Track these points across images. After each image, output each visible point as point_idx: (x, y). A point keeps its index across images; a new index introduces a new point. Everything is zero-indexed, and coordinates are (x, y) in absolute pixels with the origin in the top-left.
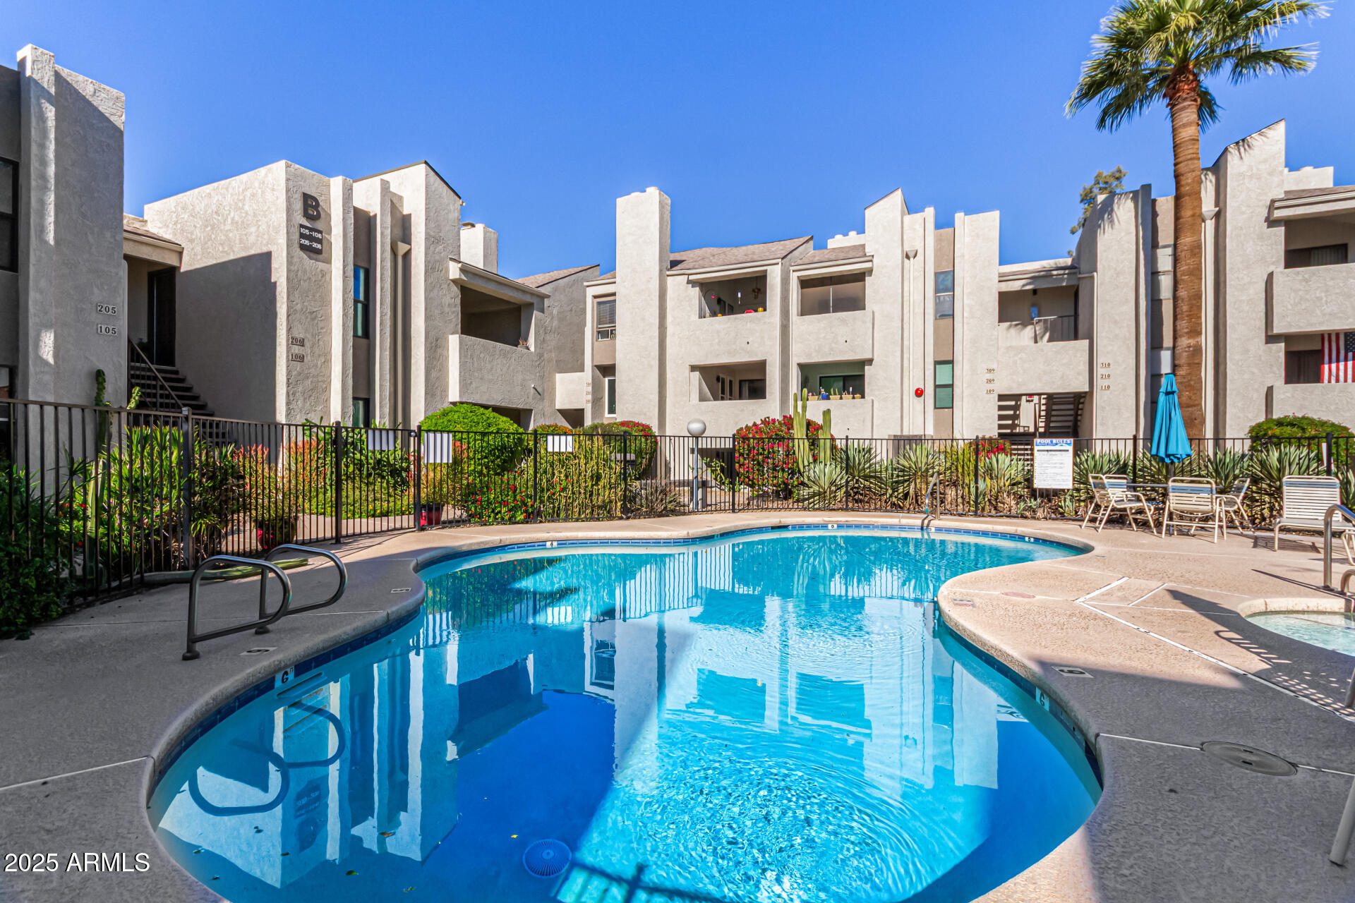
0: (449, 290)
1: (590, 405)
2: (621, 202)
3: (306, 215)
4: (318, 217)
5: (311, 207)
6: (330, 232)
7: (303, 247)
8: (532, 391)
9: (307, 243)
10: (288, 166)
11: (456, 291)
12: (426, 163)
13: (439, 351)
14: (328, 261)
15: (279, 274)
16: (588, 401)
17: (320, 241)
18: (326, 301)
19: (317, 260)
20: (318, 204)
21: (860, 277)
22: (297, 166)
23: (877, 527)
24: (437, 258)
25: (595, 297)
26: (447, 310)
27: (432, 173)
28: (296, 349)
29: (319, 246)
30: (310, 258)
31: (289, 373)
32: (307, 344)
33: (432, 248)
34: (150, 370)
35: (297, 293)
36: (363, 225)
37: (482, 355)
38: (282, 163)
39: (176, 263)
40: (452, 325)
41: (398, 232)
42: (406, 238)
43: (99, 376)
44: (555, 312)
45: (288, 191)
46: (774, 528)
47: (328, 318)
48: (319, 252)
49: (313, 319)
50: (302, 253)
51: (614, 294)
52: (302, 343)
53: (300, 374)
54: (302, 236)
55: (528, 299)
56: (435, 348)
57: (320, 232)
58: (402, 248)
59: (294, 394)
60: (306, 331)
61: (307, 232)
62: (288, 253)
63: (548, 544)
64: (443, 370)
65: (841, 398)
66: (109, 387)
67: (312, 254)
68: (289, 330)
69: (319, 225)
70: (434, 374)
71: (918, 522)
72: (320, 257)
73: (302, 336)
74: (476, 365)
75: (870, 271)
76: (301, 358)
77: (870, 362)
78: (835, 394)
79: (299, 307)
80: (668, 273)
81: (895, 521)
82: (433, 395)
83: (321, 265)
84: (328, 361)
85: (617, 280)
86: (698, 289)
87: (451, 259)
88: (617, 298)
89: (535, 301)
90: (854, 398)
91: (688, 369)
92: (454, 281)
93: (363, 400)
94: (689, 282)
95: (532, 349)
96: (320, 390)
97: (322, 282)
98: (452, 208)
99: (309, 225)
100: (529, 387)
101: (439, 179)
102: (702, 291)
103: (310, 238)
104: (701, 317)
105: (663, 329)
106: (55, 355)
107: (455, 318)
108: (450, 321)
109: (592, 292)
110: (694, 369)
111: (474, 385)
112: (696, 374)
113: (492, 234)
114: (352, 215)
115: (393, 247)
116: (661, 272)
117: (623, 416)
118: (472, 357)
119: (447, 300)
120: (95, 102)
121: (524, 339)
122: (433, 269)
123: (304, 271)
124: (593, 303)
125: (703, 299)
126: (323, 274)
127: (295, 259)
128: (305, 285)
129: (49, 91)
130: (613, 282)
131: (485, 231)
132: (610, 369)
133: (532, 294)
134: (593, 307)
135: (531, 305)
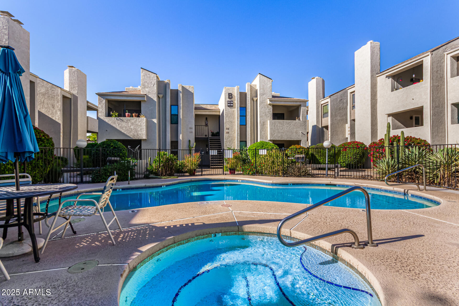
0: (268, 107)
2: (356, 53)
3: (229, 98)
4: (232, 98)
5: (230, 96)
6: (235, 101)
7: (228, 106)
8: (301, 134)
9: (229, 105)
10: (225, 89)
11: (271, 107)
12: (259, 74)
13: (265, 126)
14: (235, 108)
16: (349, 134)
17: (232, 103)
18: (234, 118)
20: (232, 94)
22: (228, 87)
23: (383, 190)
24: (264, 99)
25: (351, 93)
26: (267, 113)
27: (261, 75)
28: (227, 131)
32: (230, 129)
35: (227, 117)
36: (243, 96)
37: (278, 125)
39: (219, 114)
40: (269, 117)
41: (254, 95)
42: (256, 96)
43: (190, 141)
45: (225, 94)
46: (327, 185)
47: (235, 122)
48: (232, 106)
49: (231, 123)
50: (229, 108)
51: (354, 92)
52: (228, 129)
53: (228, 136)
54: (228, 103)
55: (298, 104)
56: (263, 124)
57: (233, 101)
58: (255, 99)
59: (227, 141)
60: (230, 126)
63: (239, 181)
64: (266, 131)
66: (191, 143)
67: (231, 107)
68: (225, 126)
69: (232, 100)
70: (263, 132)
71: (402, 190)
74: (276, 128)
76: (228, 133)
79: (228, 121)
80: (377, 75)
81: (391, 188)
82: (262, 138)
83: (233, 109)
84: (235, 132)
85: (355, 85)
86: (391, 79)
87: (268, 98)
88: (355, 93)
89: (302, 103)
91: (386, 116)
92: (270, 104)
93: (245, 141)
94: (387, 77)
95: (301, 120)
96: (233, 139)
97: (233, 113)
98: (269, 83)
99: (230, 100)
100: (300, 133)
101: (264, 77)
102: (394, 79)
103: (230, 103)
104: (392, 91)
105: (374, 101)
106: (182, 138)
107: (270, 115)
108: (269, 116)
109: (349, 91)
110: (389, 115)
111: (275, 134)
112: (391, 118)
113: (320, 80)
114: (239, 95)
115: (252, 99)
116: (372, 76)
117: (358, 139)
118: (274, 126)
119: (267, 110)
120: (189, 90)
121: (298, 117)
122: (262, 103)
123: (229, 112)
124: (350, 95)
125: (395, 82)
126: (234, 111)
127: (227, 109)
128: (229, 115)
129: (181, 91)
130: (354, 87)
131: (317, 79)
132: (354, 120)
133: (300, 102)
134: (350, 97)
135: (300, 105)
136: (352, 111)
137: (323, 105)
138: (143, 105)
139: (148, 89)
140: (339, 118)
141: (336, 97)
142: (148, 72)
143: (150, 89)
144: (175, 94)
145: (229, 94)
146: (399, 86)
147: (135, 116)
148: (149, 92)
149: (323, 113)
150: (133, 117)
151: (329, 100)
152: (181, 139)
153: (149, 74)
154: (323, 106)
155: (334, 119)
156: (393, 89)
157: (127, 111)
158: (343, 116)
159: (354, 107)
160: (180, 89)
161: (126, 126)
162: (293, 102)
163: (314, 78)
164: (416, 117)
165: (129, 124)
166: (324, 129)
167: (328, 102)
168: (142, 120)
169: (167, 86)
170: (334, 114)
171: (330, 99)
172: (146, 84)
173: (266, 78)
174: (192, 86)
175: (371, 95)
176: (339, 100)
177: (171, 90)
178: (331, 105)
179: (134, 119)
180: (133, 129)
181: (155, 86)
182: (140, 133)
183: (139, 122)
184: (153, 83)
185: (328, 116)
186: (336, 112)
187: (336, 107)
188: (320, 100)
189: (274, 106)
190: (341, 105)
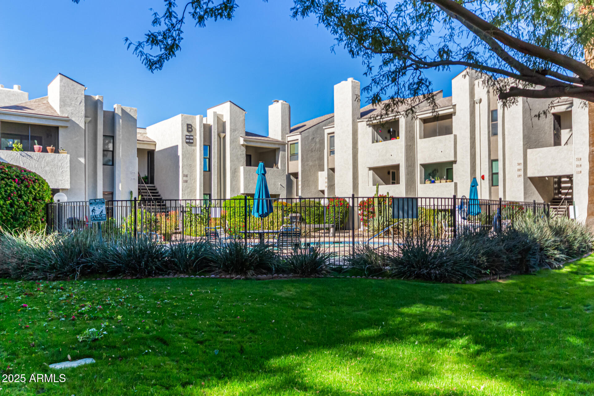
0: (240, 148)
1: (327, 188)
2: (336, 87)
3: (188, 131)
4: (192, 131)
5: (190, 128)
6: (196, 135)
7: (187, 143)
8: (280, 186)
9: (188, 141)
10: (182, 116)
11: (244, 149)
12: (230, 101)
13: (236, 173)
14: (196, 146)
15: (180, 153)
16: (326, 187)
17: (192, 139)
18: (194, 160)
19: (191, 146)
20: (192, 126)
21: (449, 116)
22: (185, 115)
24: (235, 137)
25: (329, 134)
26: (239, 157)
27: (233, 104)
28: (185, 178)
29: (192, 141)
30: (189, 146)
31: (183, 187)
32: (189, 176)
33: (233, 134)
34: (145, 186)
35: (185, 159)
36: (207, 130)
37: (254, 174)
38: (180, 115)
39: (154, 149)
40: (242, 163)
41: (221, 129)
42: (224, 132)
43: (131, 192)
44: (317, 140)
45: (182, 124)
47: (195, 166)
48: (192, 143)
49: (190, 167)
50: (187, 145)
51: (333, 133)
52: (187, 176)
53: (186, 187)
54: (187, 139)
55: (277, 146)
56: (235, 172)
57: (193, 136)
58: (222, 135)
59: (184, 194)
60: (188, 172)
61: (188, 137)
62: (182, 145)
64: (238, 181)
65: (440, 182)
67: (190, 144)
68: (183, 172)
69: (192, 134)
70: (234, 183)
72: (192, 145)
73: (187, 173)
74: (251, 178)
75: (454, 113)
76: (186, 181)
77: (455, 162)
78: (438, 180)
79: (186, 164)
80: (358, 120)
82: (234, 191)
83: (193, 148)
84: (195, 182)
85: (335, 126)
86: (371, 128)
87: (241, 136)
88: (335, 135)
89: (280, 147)
90: (446, 182)
91: (368, 169)
92: (243, 145)
93: (207, 194)
94: (367, 125)
95: (280, 168)
96: (193, 191)
97: (193, 153)
98: (241, 115)
99: (189, 134)
100: (278, 185)
101: (235, 106)
102: (374, 129)
103: (189, 139)
104: (373, 142)
105: (355, 150)
106: (122, 188)
107: (243, 159)
108: (241, 161)
109: (327, 131)
110: (370, 169)
111: (250, 186)
112: (371, 172)
113: (286, 105)
114: (203, 128)
115: (219, 135)
116: (354, 121)
117: (338, 194)
118: (249, 175)
119: (240, 153)
120: (130, 113)
121: (276, 164)
122: (233, 142)
123: (187, 151)
124: (328, 137)
125: (375, 132)
126: (194, 150)
127: (185, 147)
128: (188, 155)
129: (121, 115)
130: (334, 127)
131: (282, 104)
132: (333, 170)
133: (279, 144)
134: (328, 139)
135: (279, 149)
136: (329, 157)
137: (289, 143)
138: (61, 132)
139: (71, 108)
140: (311, 163)
141: (308, 134)
142: (71, 81)
143: (75, 108)
144: (111, 118)
145: (188, 125)
146: (379, 137)
147: (52, 152)
148: (72, 113)
149: (290, 154)
150: (47, 152)
151: (299, 137)
152: (120, 189)
153: (73, 85)
154: (291, 144)
155: (306, 164)
156: (375, 141)
157: (36, 141)
158: (315, 161)
159: (332, 152)
160: (118, 112)
161: (36, 166)
162: (271, 143)
163: (278, 101)
164: (392, 172)
165: (43, 163)
166: (292, 177)
167: (298, 140)
168: (64, 158)
169: (99, 105)
170: (305, 156)
171: (300, 135)
172: (68, 100)
173: (238, 108)
174: (135, 108)
175: (353, 142)
176: (310, 138)
177: (105, 112)
178: (302, 145)
179: (50, 156)
180: (48, 172)
181: (83, 104)
182: (60, 178)
183: (60, 161)
184: (79, 100)
185: (297, 159)
186: (307, 155)
187: (307, 148)
188: (287, 135)
189: (247, 147)
190: (313, 145)
